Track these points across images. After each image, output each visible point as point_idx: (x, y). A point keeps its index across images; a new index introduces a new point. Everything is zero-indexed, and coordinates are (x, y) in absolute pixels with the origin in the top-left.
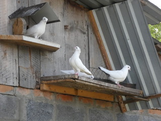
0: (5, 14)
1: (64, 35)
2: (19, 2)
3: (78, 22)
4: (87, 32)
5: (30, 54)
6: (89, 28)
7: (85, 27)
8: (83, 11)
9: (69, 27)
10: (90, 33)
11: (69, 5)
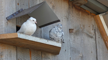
0: (3, 15)
1: (69, 38)
2: (18, 4)
3: (84, 26)
4: (94, 36)
5: (31, 57)
6: (96, 32)
7: (92, 32)
8: (90, 16)
9: (74, 31)
10: (97, 37)
11: (74, 9)
